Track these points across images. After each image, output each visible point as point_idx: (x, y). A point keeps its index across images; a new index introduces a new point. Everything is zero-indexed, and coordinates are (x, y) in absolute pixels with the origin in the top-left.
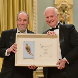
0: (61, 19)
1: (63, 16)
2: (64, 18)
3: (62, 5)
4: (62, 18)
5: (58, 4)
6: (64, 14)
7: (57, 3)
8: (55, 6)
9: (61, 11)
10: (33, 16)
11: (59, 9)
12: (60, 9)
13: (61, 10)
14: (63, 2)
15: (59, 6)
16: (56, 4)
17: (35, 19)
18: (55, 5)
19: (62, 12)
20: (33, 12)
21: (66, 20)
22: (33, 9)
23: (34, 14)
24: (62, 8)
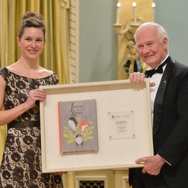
0: (130, 56)
1: (134, 51)
2: (135, 54)
3: (132, 26)
4: (131, 54)
5: (124, 24)
6: (134, 46)
7: (120, 23)
8: (116, 28)
9: (129, 40)
10: (70, 50)
11: (125, 35)
12: (128, 36)
13: (130, 38)
14: (133, 20)
15: (124, 29)
16: (118, 24)
17: (73, 56)
18: (116, 26)
19: (132, 42)
20: (70, 42)
21: (139, 59)
22: (70, 35)
23: (72, 45)
24: (131, 33)
